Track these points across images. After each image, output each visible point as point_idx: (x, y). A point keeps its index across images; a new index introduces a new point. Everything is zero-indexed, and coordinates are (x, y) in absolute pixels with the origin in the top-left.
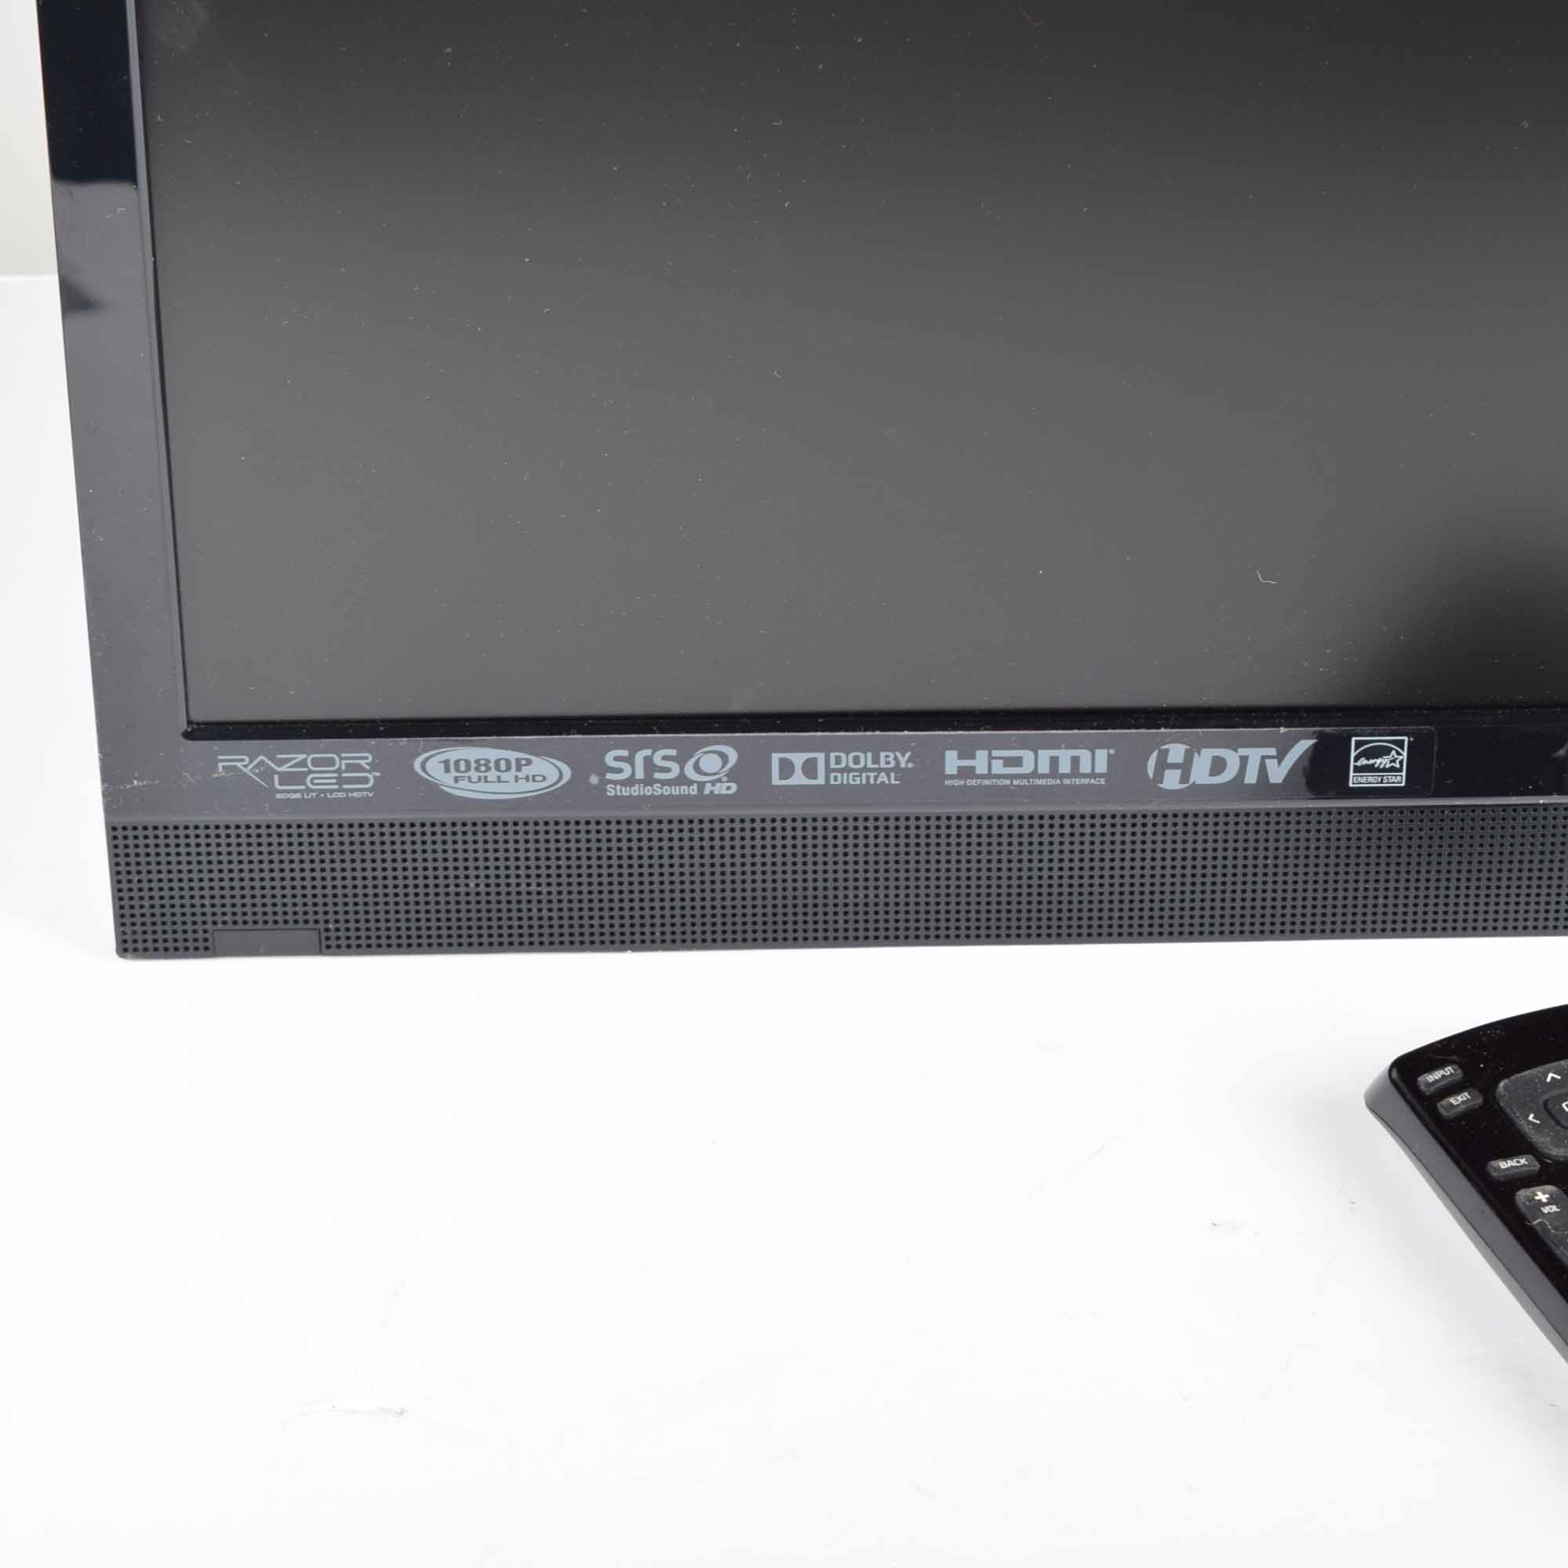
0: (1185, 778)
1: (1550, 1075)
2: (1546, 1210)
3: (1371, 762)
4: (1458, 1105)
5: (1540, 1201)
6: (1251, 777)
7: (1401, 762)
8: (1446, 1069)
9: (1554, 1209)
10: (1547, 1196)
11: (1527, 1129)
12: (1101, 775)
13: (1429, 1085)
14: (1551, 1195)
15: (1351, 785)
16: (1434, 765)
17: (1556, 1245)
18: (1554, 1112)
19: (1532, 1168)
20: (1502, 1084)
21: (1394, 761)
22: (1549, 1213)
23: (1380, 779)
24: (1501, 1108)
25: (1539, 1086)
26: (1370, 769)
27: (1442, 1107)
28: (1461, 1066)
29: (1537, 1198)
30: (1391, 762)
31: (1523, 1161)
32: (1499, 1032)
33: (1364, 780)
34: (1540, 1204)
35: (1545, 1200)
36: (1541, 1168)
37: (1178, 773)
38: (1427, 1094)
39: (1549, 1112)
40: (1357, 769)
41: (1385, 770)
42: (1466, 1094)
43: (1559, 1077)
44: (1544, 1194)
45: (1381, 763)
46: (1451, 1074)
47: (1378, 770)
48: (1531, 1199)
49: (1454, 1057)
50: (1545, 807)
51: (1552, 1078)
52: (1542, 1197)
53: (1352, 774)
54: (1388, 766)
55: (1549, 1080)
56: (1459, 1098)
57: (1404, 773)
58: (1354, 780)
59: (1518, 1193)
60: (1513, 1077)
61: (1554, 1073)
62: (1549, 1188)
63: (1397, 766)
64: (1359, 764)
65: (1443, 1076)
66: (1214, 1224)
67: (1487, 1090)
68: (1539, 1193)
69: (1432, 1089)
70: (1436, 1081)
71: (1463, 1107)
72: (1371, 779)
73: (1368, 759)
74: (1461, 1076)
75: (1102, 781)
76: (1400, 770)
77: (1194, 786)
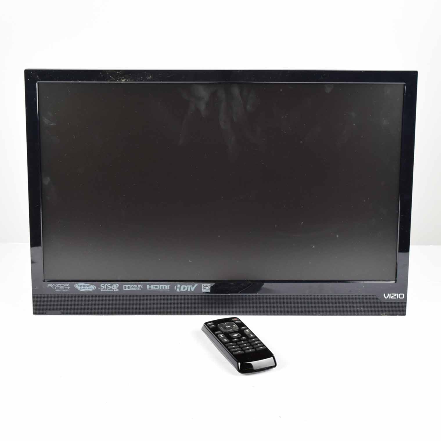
0: (180, 290)
1: (225, 324)
6: (189, 290)
8: (211, 323)
11: (221, 329)
12: (168, 289)
13: (209, 325)
15: (203, 291)
23: (207, 291)
24: (218, 327)
31: (219, 332)
36: (222, 332)
37: (179, 289)
40: (204, 289)
41: (207, 289)
56: (212, 326)
57: (210, 290)
59: (218, 335)
62: (222, 335)
67: (216, 325)
73: (205, 287)
75: (169, 290)
76: (209, 289)
77: (181, 291)
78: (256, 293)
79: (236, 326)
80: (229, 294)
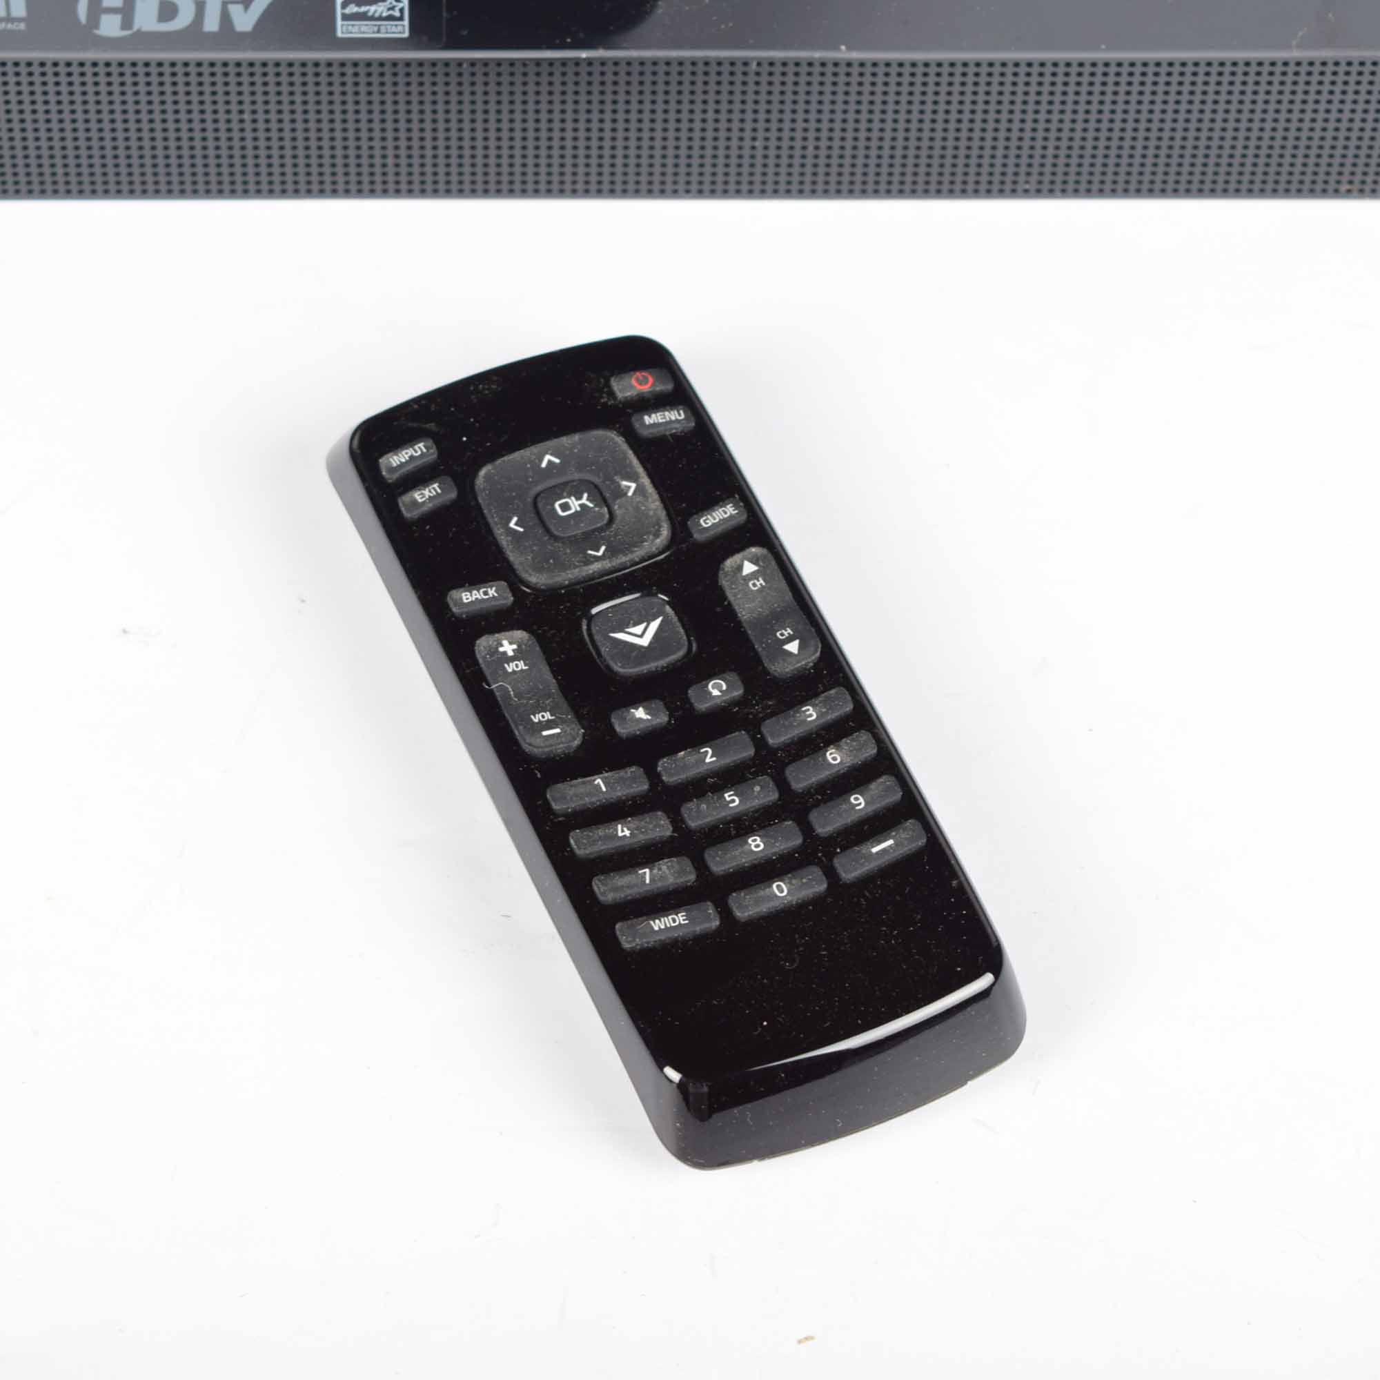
0: (127, 23)
1: (548, 457)
2: (510, 668)
3: (363, 9)
4: (424, 502)
5: (505, 653)
6: (211, 24)
7: (402, 10)
8: (416, 447)
9: (521, 665)
10: (515, 647)
11: (504, 541)
12: (19, 20)
13: (392, 470)
14: (519, 646)
15: (339, 34)
16: (445, 14)
17: (515, 722)
18: (544, 513)
19: (504, 602)
20: (483, 472)
21: (392, 8)
22: (514, 672)
23: (376, 29)
24: (478, 504)
25: (531, 473)
26: (363, 17)
27: (403, 503)
28: (437, 443)
29: (501, 649)
30: (389, 9)
31: (492, 592)
32: (494, 387)
33: (356, 29)
34: (506, 659)
35: (511, 653)
36: (515, 602)
37: (117, 19)
38: (390, 481)
39: (538, 513)
40: (346, 17)
41: (381, 18)
42: (436, 486)
43: (557, 461)
44: (511, 643)
45: (375, 11)
46: (423, 454)
47: (372, 18)
48: (494, 651)
49: (431, 426)
50: (590, 62)
51: (550, 462)
52: (508, 648)
53: (339, 22)
54: (385, 14)
55: (544, 465)
56: (427, 492)
57: (406, 22)
58: (343, 29)
59: (478, 642)
60: (499, 461)
61: (551, 455)
62: (520, 634)
63: (397, 14)
64: (348, 11)
65: (412, 457)
66: (125, 631)
67: (464, 482)
68: (505, 643)
69: (396, 476)
70: (402, 465)
71: (430, 505)
72: (363, 29)
73: (359, 5)
74: (435, 456)
75: (22, 26)
76: (401, 18)
77: (139, 33)
78: (838, 49)
79: (640, 490)
80: (584, 54)
